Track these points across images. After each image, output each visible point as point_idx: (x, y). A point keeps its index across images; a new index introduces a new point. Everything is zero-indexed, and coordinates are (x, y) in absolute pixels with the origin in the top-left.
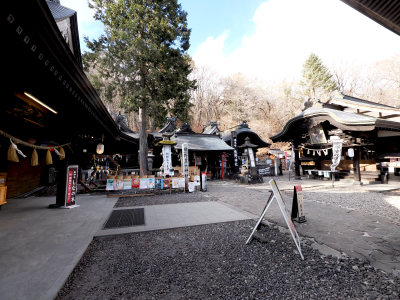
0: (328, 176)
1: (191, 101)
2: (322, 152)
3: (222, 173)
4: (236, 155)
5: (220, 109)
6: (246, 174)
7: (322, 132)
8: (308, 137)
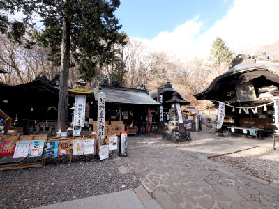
0: (255, 134)
1: (126, 69)
2: (250, 110)
3: (148, 128)
4: (161, 111)
5: (148, 75)
6: (173, 130)
7: (252, 88)
8: (235, 95)
